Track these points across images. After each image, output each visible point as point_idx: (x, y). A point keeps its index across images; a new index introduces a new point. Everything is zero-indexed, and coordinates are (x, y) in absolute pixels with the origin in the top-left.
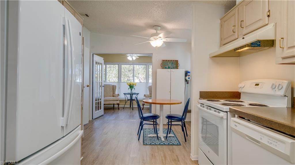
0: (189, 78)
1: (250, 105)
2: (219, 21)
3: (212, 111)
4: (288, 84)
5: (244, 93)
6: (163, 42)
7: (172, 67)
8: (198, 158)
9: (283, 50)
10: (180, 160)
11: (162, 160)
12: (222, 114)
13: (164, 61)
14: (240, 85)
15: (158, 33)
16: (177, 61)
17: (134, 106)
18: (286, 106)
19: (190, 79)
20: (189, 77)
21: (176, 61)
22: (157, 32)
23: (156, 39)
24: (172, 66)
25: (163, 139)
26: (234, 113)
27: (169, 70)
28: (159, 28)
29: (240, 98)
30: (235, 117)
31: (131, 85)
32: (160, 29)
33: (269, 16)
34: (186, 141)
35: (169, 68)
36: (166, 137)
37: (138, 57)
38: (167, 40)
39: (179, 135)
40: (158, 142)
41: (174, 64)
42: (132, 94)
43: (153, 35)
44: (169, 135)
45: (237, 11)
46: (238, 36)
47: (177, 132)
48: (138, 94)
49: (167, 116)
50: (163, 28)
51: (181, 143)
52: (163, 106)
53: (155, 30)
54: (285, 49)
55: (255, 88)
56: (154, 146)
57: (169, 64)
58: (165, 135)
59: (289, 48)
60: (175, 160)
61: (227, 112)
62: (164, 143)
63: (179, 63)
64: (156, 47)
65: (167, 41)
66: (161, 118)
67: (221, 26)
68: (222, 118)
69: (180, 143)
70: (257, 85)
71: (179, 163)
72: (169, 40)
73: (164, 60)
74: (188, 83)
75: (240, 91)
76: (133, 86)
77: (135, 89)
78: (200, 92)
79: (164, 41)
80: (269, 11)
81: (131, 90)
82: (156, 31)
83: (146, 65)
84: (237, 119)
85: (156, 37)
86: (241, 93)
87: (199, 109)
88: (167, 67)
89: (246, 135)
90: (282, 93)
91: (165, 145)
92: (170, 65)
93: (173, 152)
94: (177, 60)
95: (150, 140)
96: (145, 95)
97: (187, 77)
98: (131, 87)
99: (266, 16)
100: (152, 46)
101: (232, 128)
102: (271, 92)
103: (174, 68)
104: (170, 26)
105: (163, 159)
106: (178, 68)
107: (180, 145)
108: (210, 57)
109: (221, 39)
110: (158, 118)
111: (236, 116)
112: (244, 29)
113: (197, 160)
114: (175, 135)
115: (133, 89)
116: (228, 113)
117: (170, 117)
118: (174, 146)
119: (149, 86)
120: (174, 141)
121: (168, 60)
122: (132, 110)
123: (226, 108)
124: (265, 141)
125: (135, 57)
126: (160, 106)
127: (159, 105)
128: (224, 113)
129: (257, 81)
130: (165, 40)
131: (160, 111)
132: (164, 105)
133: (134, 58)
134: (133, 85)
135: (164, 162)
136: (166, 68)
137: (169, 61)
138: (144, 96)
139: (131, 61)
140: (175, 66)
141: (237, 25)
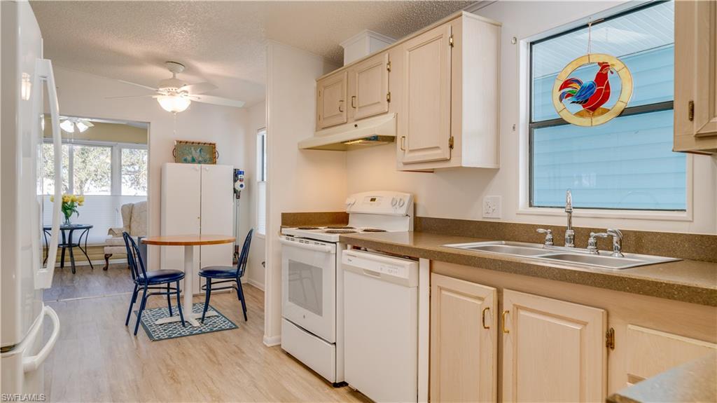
0: (242, 186)
1: (365, 231)
2: (315, 84)
3: (312, 244)
4: (410, 199)
5: (354, 213)
6: (190, 103)
7: (200, 159)
8: (280, 340)
9: (404, 152)
10: (245, 351)
11: (209, 357)
12: (329, 247)
13: (181, 142)
14: (349, 201)
15: (178, 80)
16: (213, 146)
17: (77, 264)
18: (407, 230)
19: (244, 187)
20: (243, 183)
21: (210, 144)
22: (174, 76)
23: (172, 94)
24: (200, 155)
25: (196, 324)
26: (345, 242)
27: (198, 166)
28: (181, 68)
29: (347, 223)
30: (346, 249)
31: (66, 203)
32: (182, 70)
33: (389, 101)
34: (246, 320)
35: (193, 161)
36: (203, 319)
37: (93, 125)
38: (199, 98)
39: (228, 311)
40: (186, 331)
41: (208, 153)
42: (72, 230)
43: (165, 83)
44: (207, 314)
45: (346, 77)
46: (347, 119)
47: (221, 307)
48: (88, 228)
49: (202, 271)
50: (190, 70)
51: (238, 325)
52: (192, 249)
53: (171, 71)
54: (406, 151)
55: (371, 204)
56: (178, 339)
57: (194, 152)
58: (200, 315)
59: (411, 151)
60: (235, 352)
61: (335, 243)
62: (201, 330)
63: (217, 149)
64: (173, 112)
65: (199, 101)
66: (188, 277)
67: (319, 94)
68: (329, 252)
69: (234, 325)
70: (373, 200)
71: (244, 355)
72: (204, 98)
73: (180, 140)
74: (238, 197)
75: (347, 210)
76: (73, 206)
77: (78, 215)
78: (283, 214)
79: (194, 99)
80: (389, 94)
81: (67, 217)
82: (171, 73)
83: (112, 147)
84: (349, 251)
85: (174, 89)
86: (348, 214)
87: (284, 244)
88: (189, 158)
89: (364, 270)
90: (403, 211)
91: (204, 333)
92: (196, 154)
93: (226, 342)
94: (213, 142)
95: (165, 330)
96: (111, 229)
97: (236, 183)
98: (67, 208)
99: (386, 100)
100: (161, 108)
101: (343, 265)
102: (391, 211)
103: (205, 162)
104: (207, 68)
105: (211, 356)
106: (215, 163)
107: (237, 328)
108: (300, 149)
109: (319, 118)
110: (181, 278)
111: (349, 246)
112: (357, 109)
113: (278, 343)
114: (218, 313)
115: (74, 214)
116: (338, 244)
117: (209, 274)
118: (225, 332)
119: (123, 206)
120: (220, 322)
121: (192, 141)
122: (70, 274)
123: (335, 237)
124: (385, 270)
125: (85, 124)
126: (185, 249)
127: (183, 246)
128: (332, 244)
129: (373, 194)
130: (194, 97)
131: (186, 261)
132: (194, 246)
133: (82, 127)
134: (73, 201)
135: (214, 359)
136: (186, 161)
137: (193, 143)
138: (109, 234)
139: (71, 134)
140: (208, 156)
141: (345, 100)
